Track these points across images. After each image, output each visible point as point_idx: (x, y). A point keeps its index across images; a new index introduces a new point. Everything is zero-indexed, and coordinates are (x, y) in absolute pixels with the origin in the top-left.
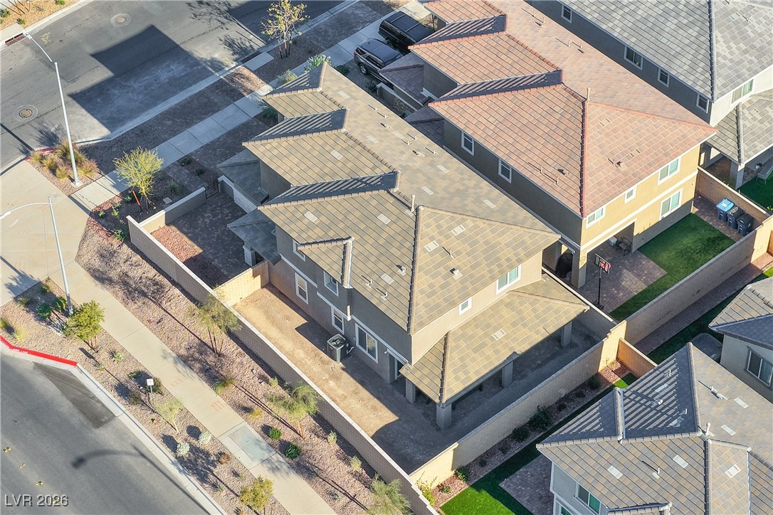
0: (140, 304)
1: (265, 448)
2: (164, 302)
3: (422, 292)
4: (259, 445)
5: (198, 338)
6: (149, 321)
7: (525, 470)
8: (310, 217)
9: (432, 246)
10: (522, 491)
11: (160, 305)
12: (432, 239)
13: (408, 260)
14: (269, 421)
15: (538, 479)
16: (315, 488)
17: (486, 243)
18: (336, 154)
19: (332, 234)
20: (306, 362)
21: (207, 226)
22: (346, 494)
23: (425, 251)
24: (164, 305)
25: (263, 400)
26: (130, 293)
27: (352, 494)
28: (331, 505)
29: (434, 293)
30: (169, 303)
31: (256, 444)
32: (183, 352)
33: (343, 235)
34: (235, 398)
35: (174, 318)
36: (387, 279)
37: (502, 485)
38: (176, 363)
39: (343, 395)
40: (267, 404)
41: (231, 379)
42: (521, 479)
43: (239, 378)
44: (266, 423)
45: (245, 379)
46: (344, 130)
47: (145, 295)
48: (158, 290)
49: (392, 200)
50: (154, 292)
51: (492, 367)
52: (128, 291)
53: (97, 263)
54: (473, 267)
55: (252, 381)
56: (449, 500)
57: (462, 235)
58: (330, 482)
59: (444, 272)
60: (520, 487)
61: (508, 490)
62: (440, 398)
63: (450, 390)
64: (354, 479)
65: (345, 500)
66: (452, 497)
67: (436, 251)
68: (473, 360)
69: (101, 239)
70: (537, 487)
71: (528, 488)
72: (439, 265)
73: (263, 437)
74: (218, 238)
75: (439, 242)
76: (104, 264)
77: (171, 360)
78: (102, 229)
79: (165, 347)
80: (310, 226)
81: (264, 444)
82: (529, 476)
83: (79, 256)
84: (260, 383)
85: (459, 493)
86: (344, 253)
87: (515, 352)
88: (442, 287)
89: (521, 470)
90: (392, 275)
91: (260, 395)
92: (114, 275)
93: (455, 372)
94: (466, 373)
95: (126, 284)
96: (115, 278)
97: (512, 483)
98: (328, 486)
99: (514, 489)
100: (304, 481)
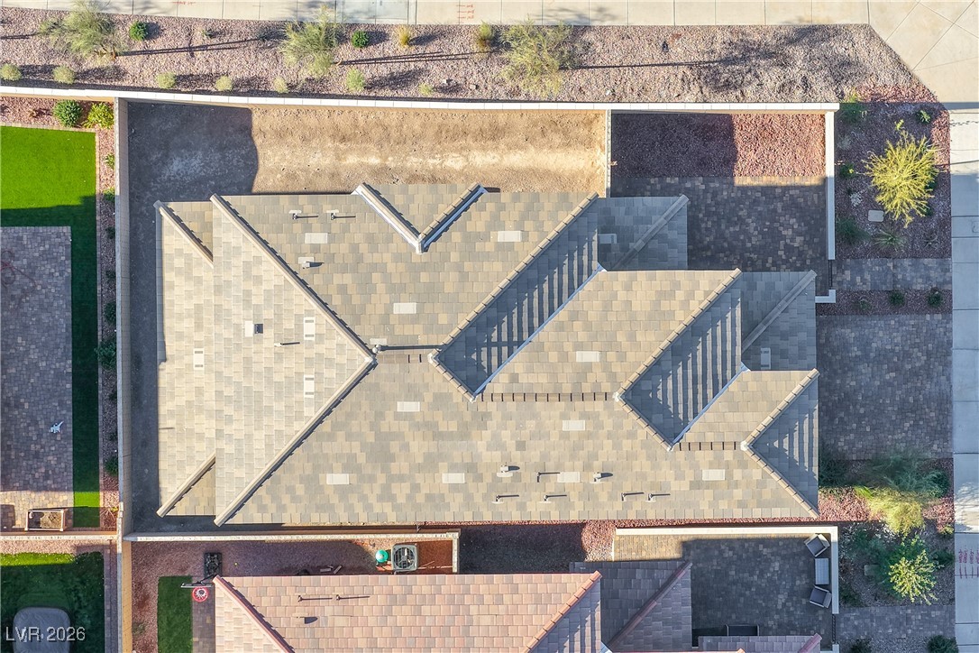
0: (718, 47)
1: (356, 16)
2: (688, 73)
3: (258, 260)
4: (366, 13)
5: (591, 67)
6: (678, 36)
7: (66, 274)
8: (511, 236)
9: (309, 329)
10: (39, 245)
11: (690, 66)
12: (320, 337)
13: (316, 281)
14: (387, 48)
15: (41, 276)
16: (248, 24)
17: (270, 408)
18: (592, 356)
19: (455, 235)
20: (434, 158)
21: (776, 225)
22: (203, 48)
23: (309, 313)
24: (684, 69)
25: (421, 65)
26: (749, 50)
27: (198, 54)
28: (206, 21)
29: (247, 274)
30: (680, 76)
31: (370, 11)
32: (589, 37)
33: (438, 247)
34: (458, 40)
35: (653, 65)
36: (319, 238)
37: (66, 230)
38: (580, 16)
39: (345, 158)
40: (412, 64)
41: (490, 56)
42: (56, 258)
43: (482, 66)
44: (387, 44)
45: (473, 69)
46: (617, 397)
47: (727, 61)
48: (717, 81)
49: (422, 341)
50: (717, 72)
51: (166, 313)
52: (752, 49)
53: (839, 48)
54: (248, 360)
55: (462, 74)
56: (97, 154)
57: (300, 385)
58: (237, 45)
59: (267, 315)
60: (47, 246)
61: (54, 229)
62: (170, 211)
63: (172, 231)
64: (214, 71)
65: (197, 41)
66: (97, 160)
67: (299, 327)
68: (189, 296)
69: (880, 84)
70: (29, 265)
71: (37, 254)
72: (278, 316)
73: (373, 26)
74: (741, 221)
75: (310, 346)
76: (829, 54)
77: (592, 15)
78: (895, 96)
79: (616, 23)
80: (496, 224)
81: (362, 19)
82: (53, 270)
83: (871, 35)
84: (448, 81)
85: (98, 172)
86: (408, 224)
87: (165, 360)
88: (248, 293)
89: (69, 270)
90: (315, 249)
91: (433, 67)
92: (798, 53)
93: (189, 257)
94: (179, 272)
95: (768, 55)
96: (790, 50)
97: (60, 244)
98: (234, 38)
99: (49, 238)
100: (267, 19)
